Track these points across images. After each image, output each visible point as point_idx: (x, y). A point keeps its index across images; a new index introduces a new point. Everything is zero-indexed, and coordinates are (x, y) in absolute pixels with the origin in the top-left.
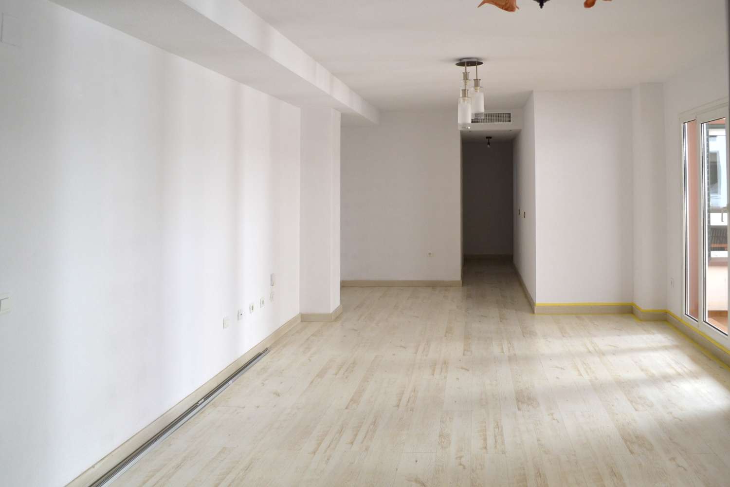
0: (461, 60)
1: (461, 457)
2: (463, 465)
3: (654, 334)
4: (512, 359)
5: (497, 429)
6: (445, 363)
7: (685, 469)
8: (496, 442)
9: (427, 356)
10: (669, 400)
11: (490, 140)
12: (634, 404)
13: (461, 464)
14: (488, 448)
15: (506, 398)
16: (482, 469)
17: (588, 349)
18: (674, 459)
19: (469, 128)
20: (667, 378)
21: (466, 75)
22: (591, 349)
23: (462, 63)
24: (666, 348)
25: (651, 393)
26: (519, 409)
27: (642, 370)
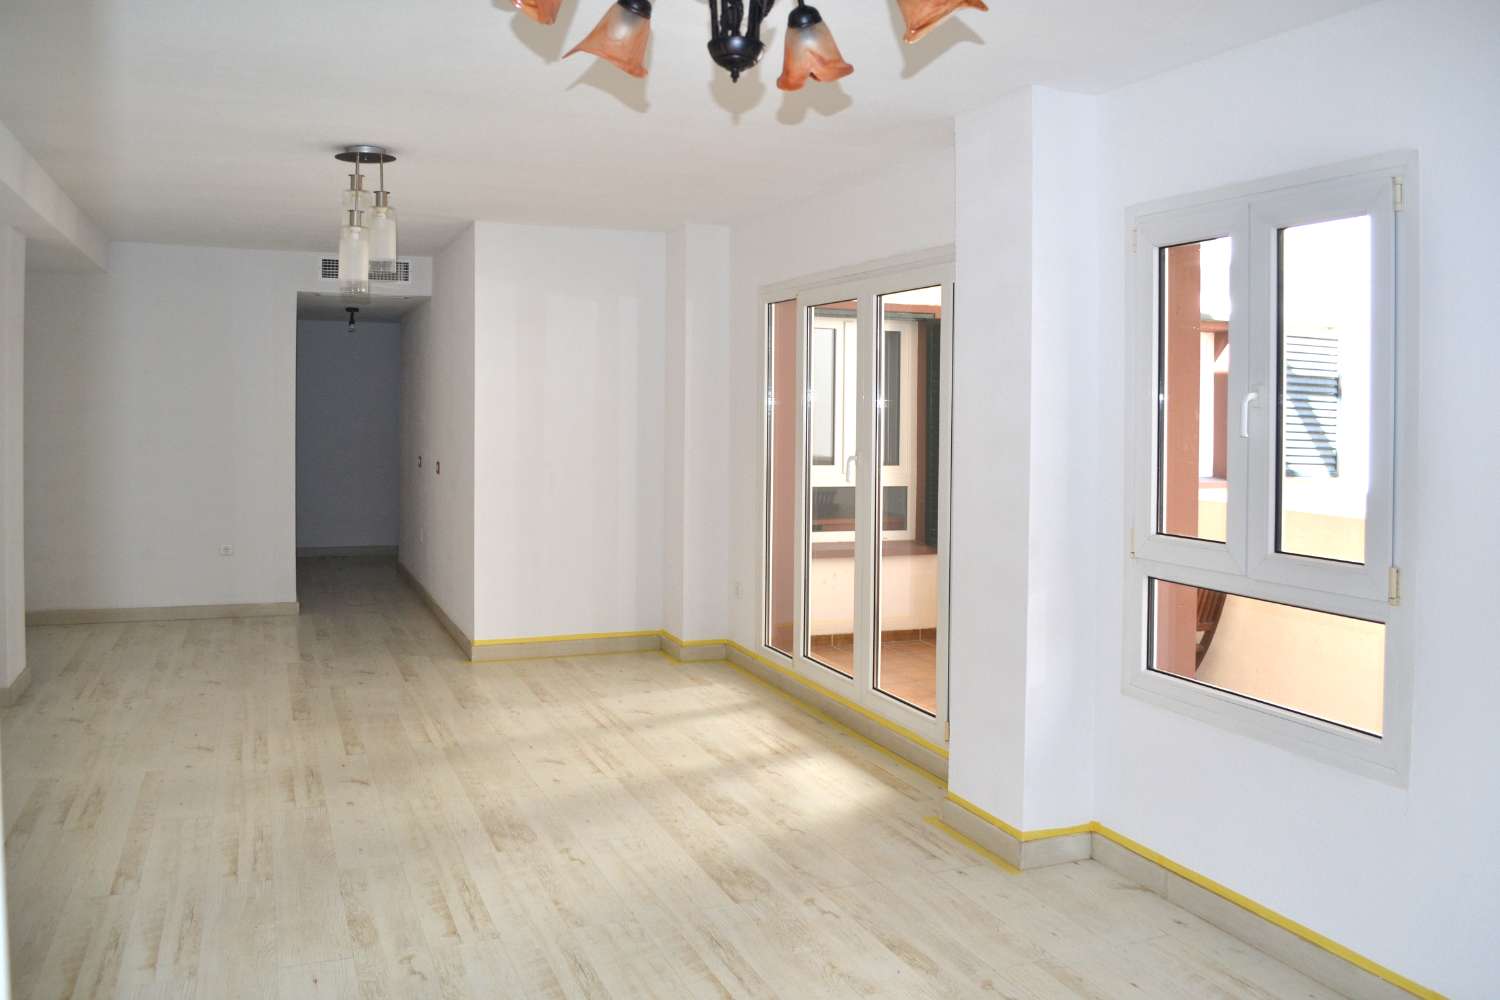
0: (347, 148)
1: (409, 958)
2: (420, 973)
3: (710, 684)
4: (454, 753)
5: (467, 894)
6: (312, 774)
7: (837, 917)
8: (472, 917)
9: (266, 762)
10: (773, 800)
11: (355, 313)
12: (713, 813)
13: (413, 972)
14: (459, 932)
15: (465, 831)
16: (461, 975)
17: (596, 720)
18: (811, 901)
19: (363, 290)
20: (755, 761)
21: (356, 182)
22: (603, 720)
23: (349, 155)
24: (739, 708)
25: (736, 791)
26: (499, 849)
27: (709, 751)
